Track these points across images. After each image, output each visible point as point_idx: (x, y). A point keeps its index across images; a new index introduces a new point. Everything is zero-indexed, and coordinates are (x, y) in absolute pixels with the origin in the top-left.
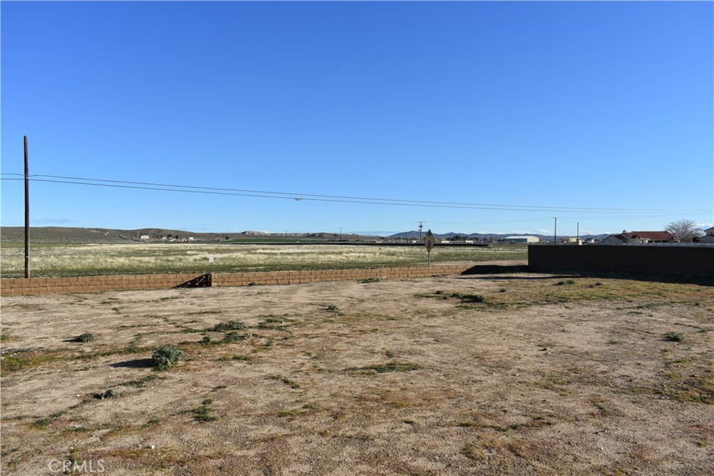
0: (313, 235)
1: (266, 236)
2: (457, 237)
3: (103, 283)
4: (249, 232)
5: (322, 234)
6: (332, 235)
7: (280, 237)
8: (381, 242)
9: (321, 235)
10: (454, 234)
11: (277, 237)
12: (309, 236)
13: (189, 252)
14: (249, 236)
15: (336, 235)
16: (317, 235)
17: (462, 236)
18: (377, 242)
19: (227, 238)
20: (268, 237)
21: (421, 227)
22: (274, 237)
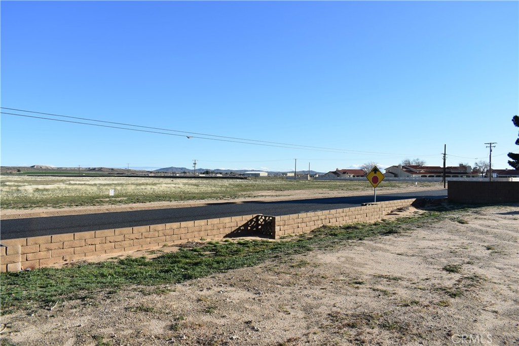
0: (94, 169)
1: (53, 169)
4: (37, 166)
5: (101, 168)
6: (109, 169)
7: (65, 170)
8: (153, 175)
9: (100, 169)
11: (63, 170)
12: (90, 170)
14: (37, 169)
15: (112, 169)
16: (97, 169)
17: (210, 171)
18: (150, 175)
19: (19, 171)
20: (55, 170)
21: (195, 164)
22: (60, 170)
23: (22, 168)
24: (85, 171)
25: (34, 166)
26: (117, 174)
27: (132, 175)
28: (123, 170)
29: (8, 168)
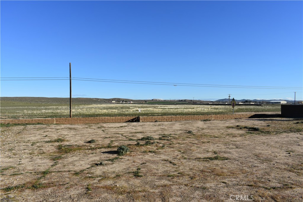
0: (182, 101)
1: (162, 101)
2: (247, 101)
3: (98, 120)
4: (155, 99)
5: (185, 100)
6: (190, 100)
7: (167, 101)
8: (211, 103)
10: (245, 100)
12: (180, 101)
13: (131, 108)
14: (155, 101)
15: (191, 100)
18: (210, 103)
19: (146, 102)
21: (230, 97)
22: (165, 101)
23: (148, 100)
24: (177, 101)
25: (153, 99)
26: (193, 103)
27: (201, 104)
28: (197, 101)
29: (142, 101)
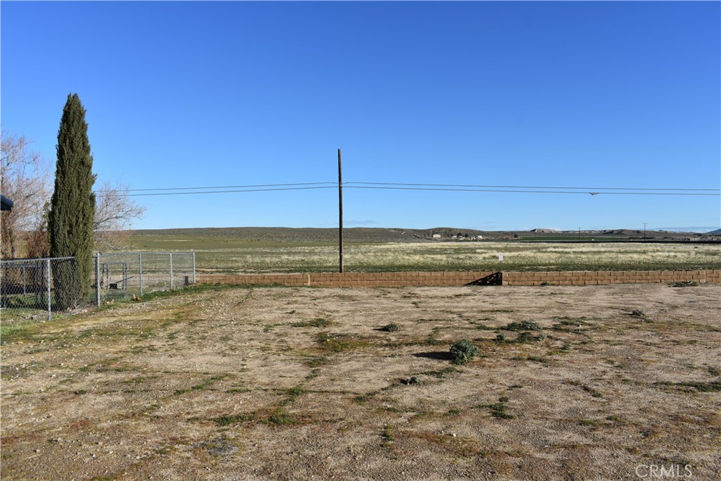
0: (611, 232)
1: (557, 233)
3: (403, 279)
4: (539, 230)
5: (622, 230)
6: (634, 231)
7: (572, 234)
8: (697, 239)
9: (620, 232)
11: (570, 234)
12: (605, 233)
13: (478, 251)
14: (539, 233)
15: (638, 232)
16: (615, 232)
18: (692, 239)
19: (516, 236)
20: (559, 234)
22: (566, 235)
23: (521, 232)
24: (599, 234)
25: (535, 230)
26: (643, 238)
27: (666, 240)
28: (655, 232)
